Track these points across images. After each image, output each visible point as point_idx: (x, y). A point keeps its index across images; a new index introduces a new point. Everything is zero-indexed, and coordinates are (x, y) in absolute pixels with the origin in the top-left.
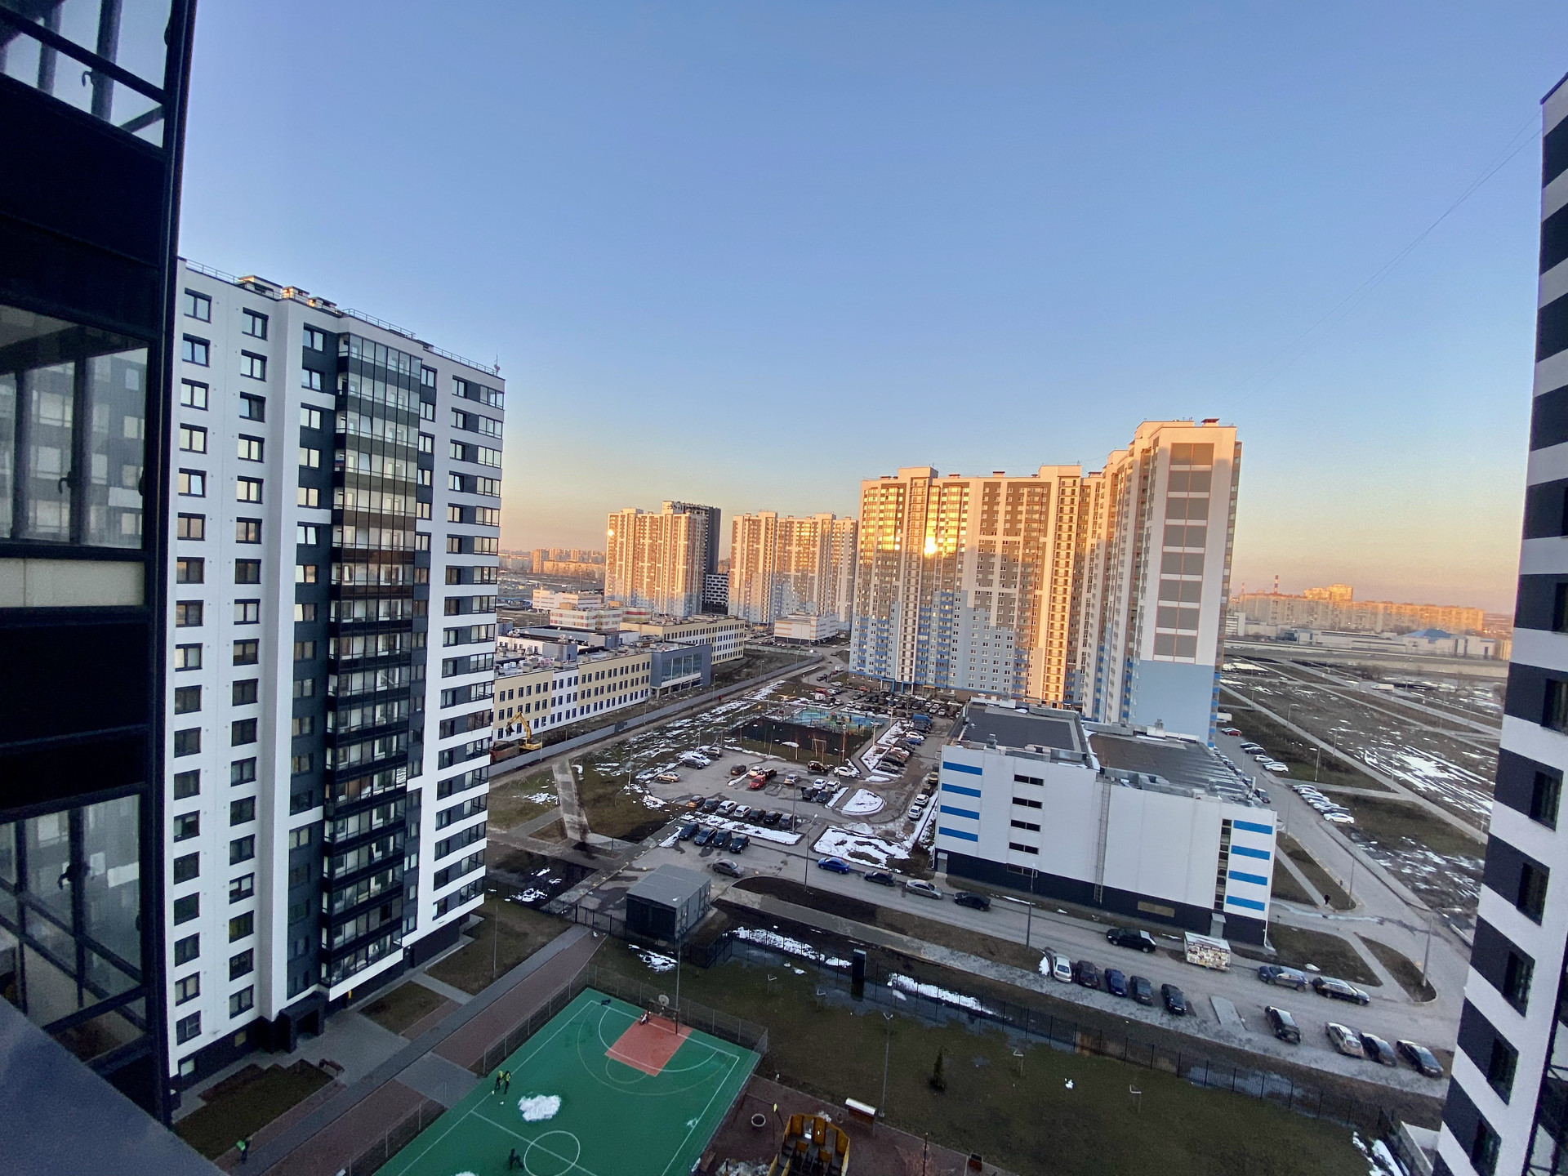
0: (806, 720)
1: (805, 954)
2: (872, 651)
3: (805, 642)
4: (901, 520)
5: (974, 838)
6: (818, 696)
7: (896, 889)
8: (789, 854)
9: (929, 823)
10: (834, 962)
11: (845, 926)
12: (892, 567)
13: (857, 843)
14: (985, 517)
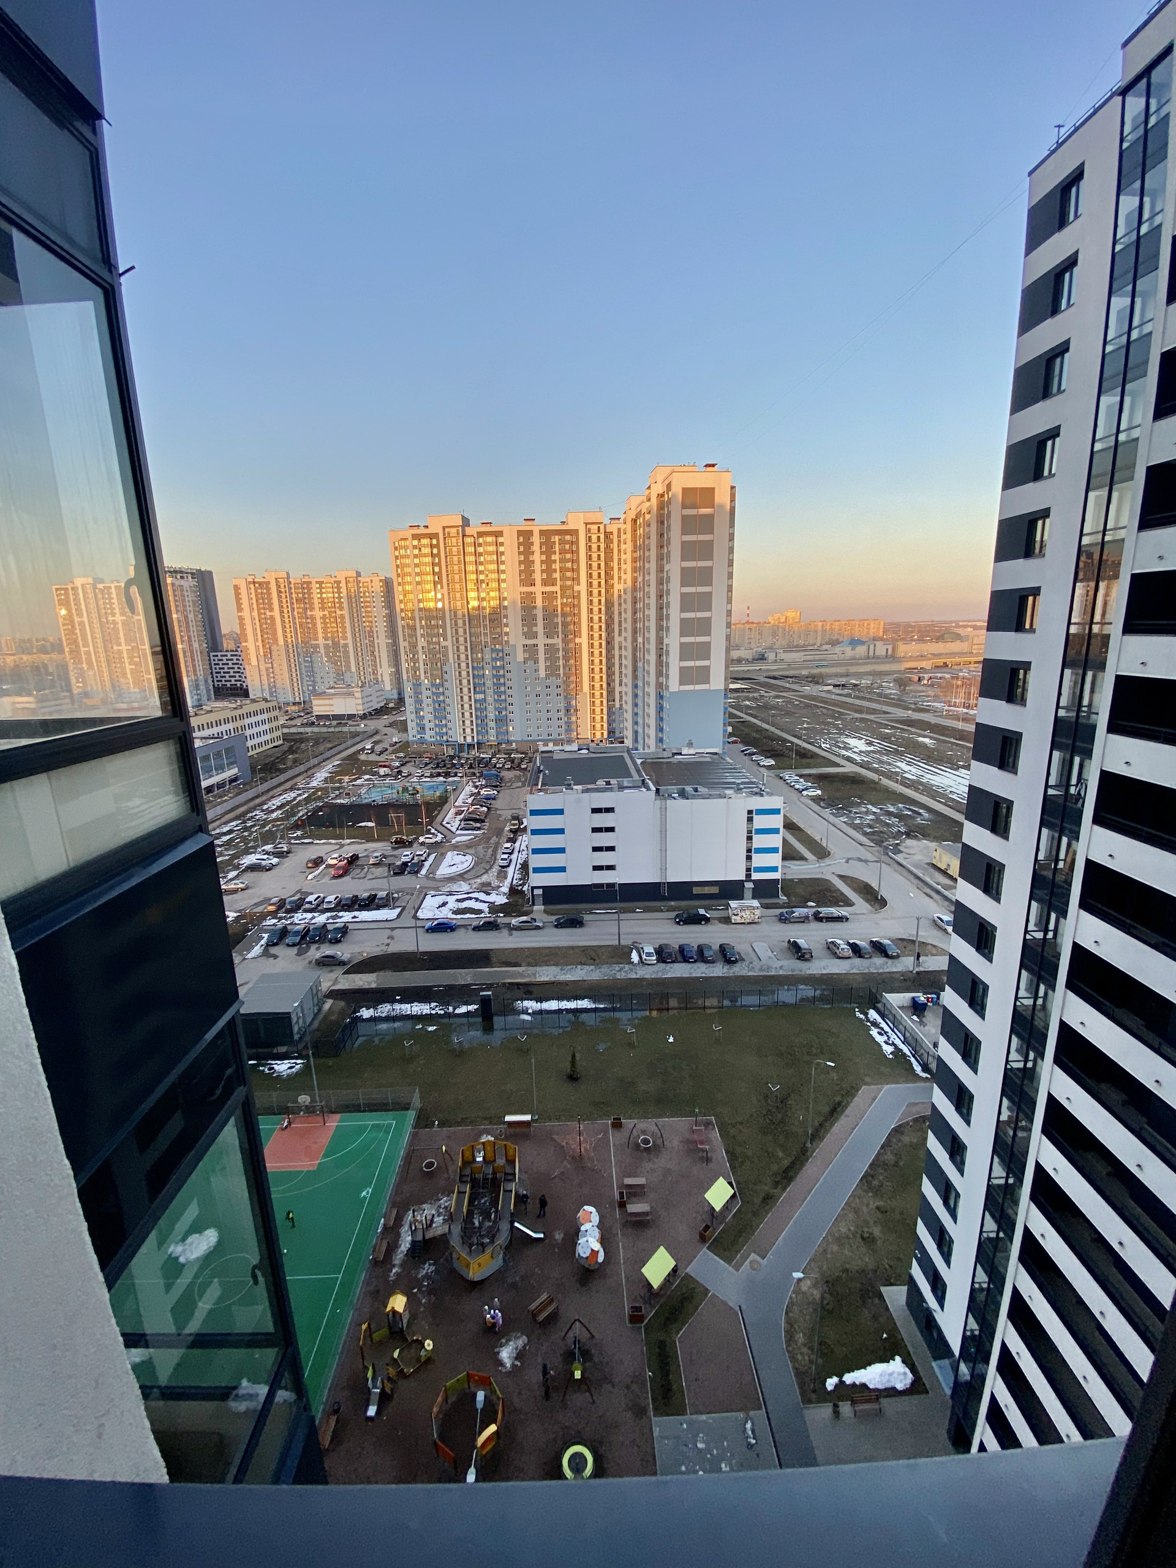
0: (377, 796)
1: (433, 1012)
2: (431, 717)
3: (351, 717)
4: (440, 574)
5: (562, 869)
6: (382, 771)
7: (503, 930)
8: (393, 929)
9: (519, 866)
10: (463, 1009)
11: (464, 976)
12: (437, 626)
13: (458, 901)
14: (522, 567)
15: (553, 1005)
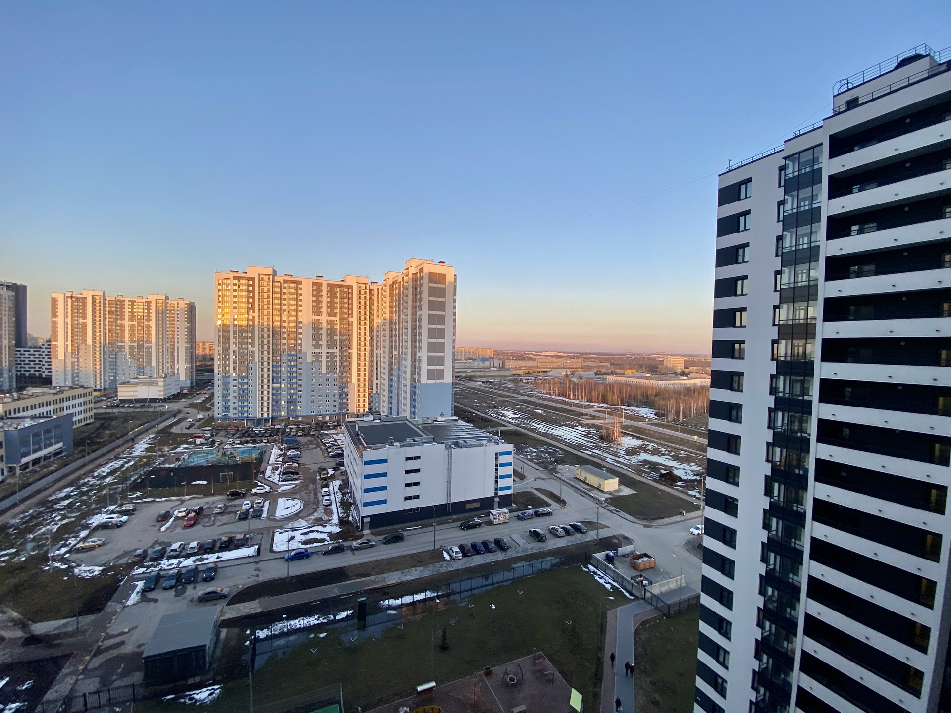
0: (199, 461)
1: (320, 622)
3: (153, 400)
4: (253, 304)
5: (384, 502)
6: (198, 441)
7: (346, 551)
8: (257, 563)
9: (339, 504)
10: (342, 615)
11: (332, 590)
13: (302, 534)
14: (314, 304)
15: (407, 599)
